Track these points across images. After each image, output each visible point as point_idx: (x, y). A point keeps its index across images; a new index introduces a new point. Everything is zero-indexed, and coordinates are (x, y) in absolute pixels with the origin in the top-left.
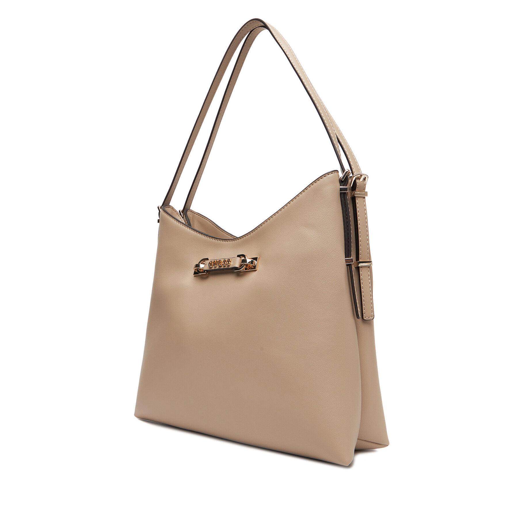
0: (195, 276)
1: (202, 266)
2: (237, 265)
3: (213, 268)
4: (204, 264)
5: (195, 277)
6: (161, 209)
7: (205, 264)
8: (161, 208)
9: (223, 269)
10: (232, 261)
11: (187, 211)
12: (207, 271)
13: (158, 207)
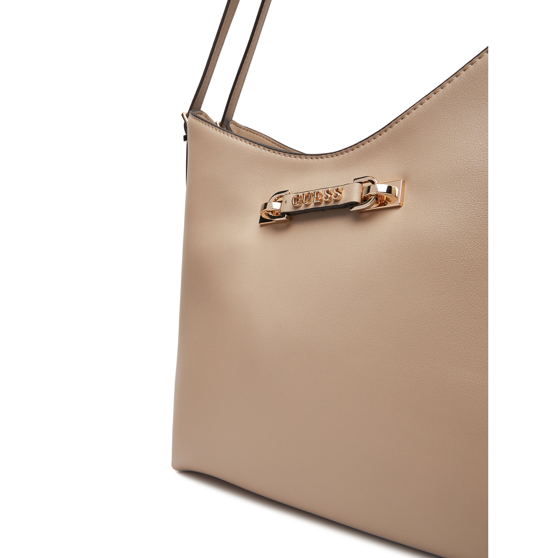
0: (261, 226)
1: (276, 206)
2: (356, 198)
3: (302, 208)
4: (281, 202)
5: (263, 228)
6: (187, 117)
7: (284, 202)
8: (187, 115)
9: (323, 209)
10: (343, 192)
11: (229, 122)
12: (288, 214)
13: (182, 115)
